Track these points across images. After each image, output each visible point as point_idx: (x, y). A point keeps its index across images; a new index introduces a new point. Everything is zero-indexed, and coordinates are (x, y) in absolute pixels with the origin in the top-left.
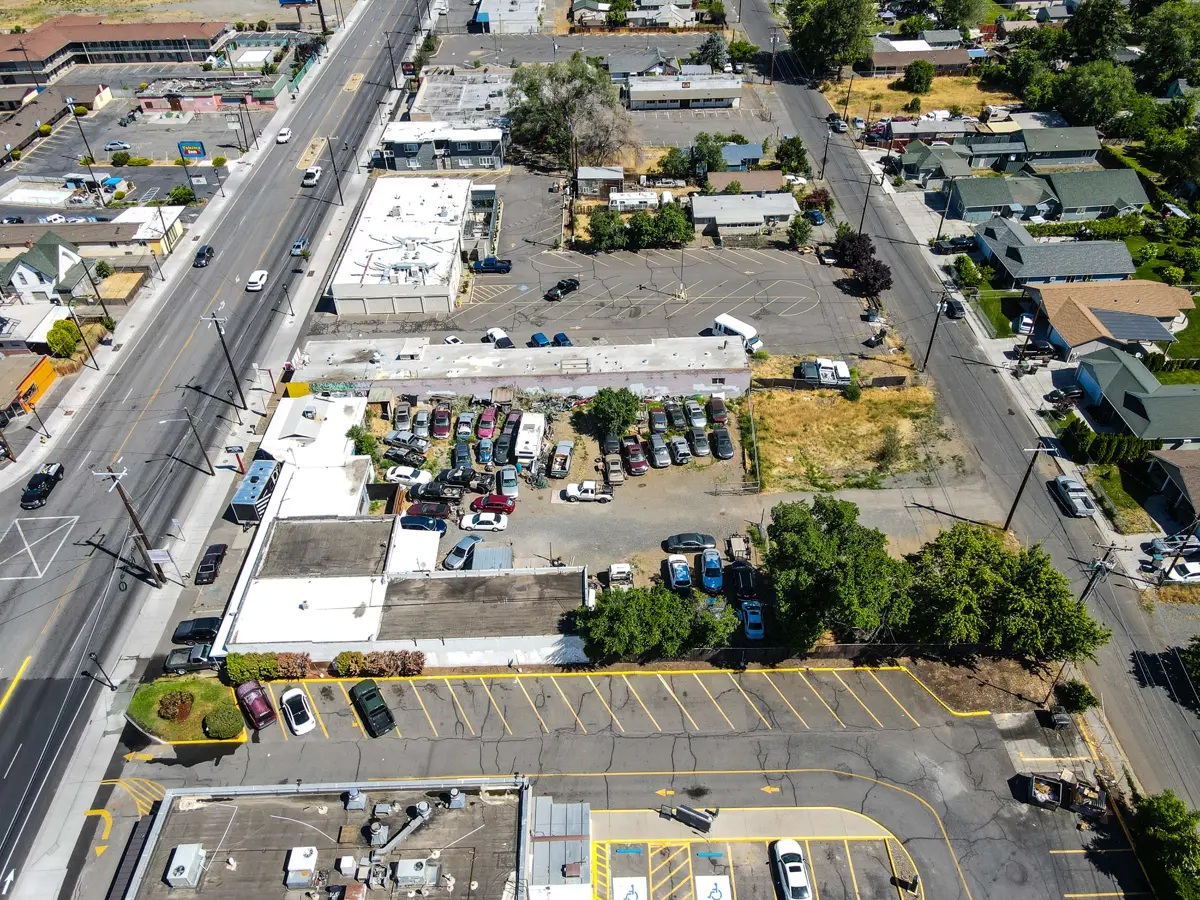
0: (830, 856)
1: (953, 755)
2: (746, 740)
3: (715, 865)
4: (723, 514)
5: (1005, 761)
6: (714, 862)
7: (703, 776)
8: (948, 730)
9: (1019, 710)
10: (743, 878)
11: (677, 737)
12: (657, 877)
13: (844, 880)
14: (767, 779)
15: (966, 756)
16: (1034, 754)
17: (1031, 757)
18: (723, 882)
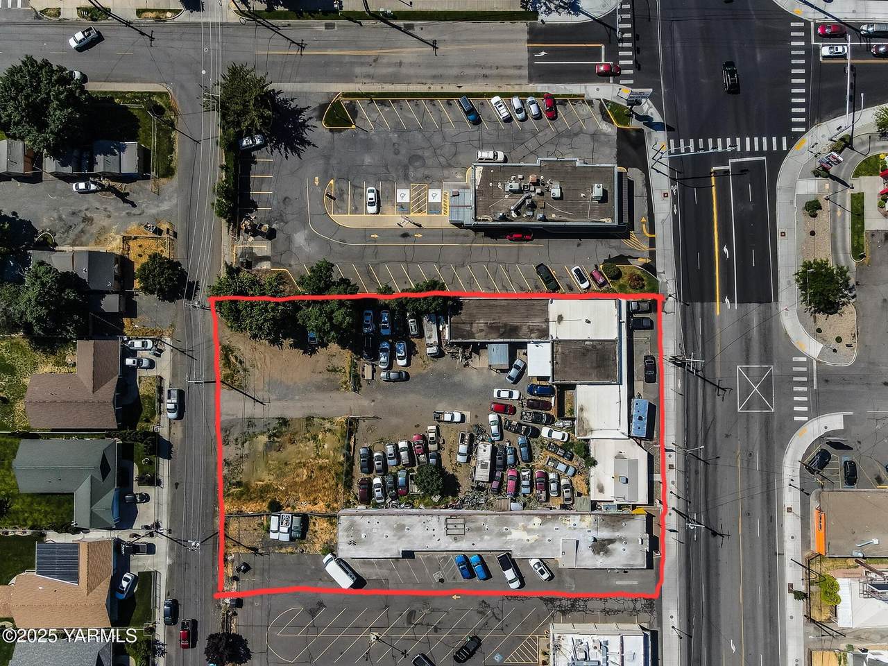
0: (356, 208)
1: (294, 250)
2: (381, 259)
3: (401, 206)
4: (373, 401)
5: (273, 247)
6: (402, 207)
7: (402, 243)
8: (292, 263)
9: (258, 270)
10: (391, 201)
11: (411, 262)
12: (424, 202)
13: (353, 200)
14: (375, 240)
15: (289, 249)
16: (261, 249)
17: (262, 247)
18: (399, 200)
